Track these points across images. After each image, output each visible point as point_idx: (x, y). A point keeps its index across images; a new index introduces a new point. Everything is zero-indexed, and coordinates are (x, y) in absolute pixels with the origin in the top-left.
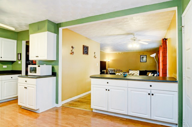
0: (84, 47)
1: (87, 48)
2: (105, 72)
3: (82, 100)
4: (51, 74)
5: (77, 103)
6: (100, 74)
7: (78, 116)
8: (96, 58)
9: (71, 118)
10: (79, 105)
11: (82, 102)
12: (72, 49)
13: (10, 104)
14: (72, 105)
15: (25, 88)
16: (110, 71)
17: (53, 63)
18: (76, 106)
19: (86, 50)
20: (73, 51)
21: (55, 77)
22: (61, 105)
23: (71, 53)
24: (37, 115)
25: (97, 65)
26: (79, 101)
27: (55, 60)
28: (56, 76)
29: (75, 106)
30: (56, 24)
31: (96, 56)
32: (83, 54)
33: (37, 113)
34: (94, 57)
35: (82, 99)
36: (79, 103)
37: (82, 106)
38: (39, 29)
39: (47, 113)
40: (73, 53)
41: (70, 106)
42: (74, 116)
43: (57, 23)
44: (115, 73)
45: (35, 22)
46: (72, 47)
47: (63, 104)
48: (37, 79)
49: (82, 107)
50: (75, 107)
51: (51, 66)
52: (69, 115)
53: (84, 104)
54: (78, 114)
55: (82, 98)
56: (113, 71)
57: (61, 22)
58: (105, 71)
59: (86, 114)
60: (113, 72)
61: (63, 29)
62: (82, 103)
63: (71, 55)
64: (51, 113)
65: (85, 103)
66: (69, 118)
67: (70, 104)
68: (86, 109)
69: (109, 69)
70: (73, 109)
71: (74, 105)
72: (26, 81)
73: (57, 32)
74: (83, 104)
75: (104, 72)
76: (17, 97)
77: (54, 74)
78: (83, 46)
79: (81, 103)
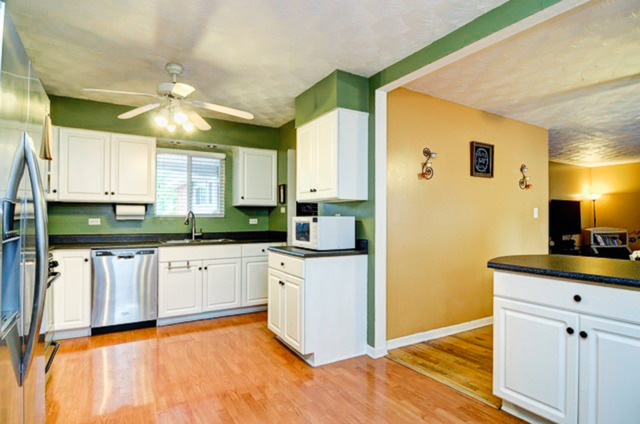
0: (475, 147)
1: (488, 150)
2: (577, 243)
3: (465, 346)
4: (354, 247)
5: (443, 356)
6: (546, 251)
7: (434, 416)
8: (527, 186)
9: (407, 415)
10: (450, 367)
11: (464, 357)
12: (425, 159)
13: (257, 321)
14: (421, 361)
15: (280, 282)
16: (599, 238)
17: (359, 210)
18: (436, 366)
19: (482, 160)
20: (429, 165)
21: (365, 257)
22: (386, 353)
23: (423, 175)
24: (306, 371)
25: (536, 216)
26: (450, 350)
27: (366, 198)
28: (367, 253)
29: (432, 364)
30: (365, 78)
31: (529, 180)
32: (472, 174)
33: (308, 364)
34: (522, 183)
35: (467, 341)
36: (451, 359)
37: (460, 372)
38: (316, 107)
39: (333, 373)
40: (429, 171)
41: (414, 362)
42: (417, 410)
43: (368, 77)
44: (626, 246)
45: (308, 88)
46: (427, 153)
47: (391, 347)
48: (307, 259)
49: (459, 376)
50: (432, 369)
51: (352, 220)
52: (404, 402)
53: (469, 363)
54: (436, 406)
55: (465, 336)
56: (615, 238)
57: (381, 70)
58: (576, 238)
59: (469, 413)
60: (617, 244)
61: (388, 94)
62: (462, 360)
63: (424, 180)
64: (348, 374)
65: (475, 362)
66: (399, 414)
67: (415, 354)
68: (475, 389)
69: (593, 230)
70: (423, 376)
71: (430, 361)
72: (282, 264)
73: (368, 106)
74: (464, 364)
75: (574, 241)
76: (266, 305)
77: (362, 246)
78: (472, 144)
79: (458, 359)
